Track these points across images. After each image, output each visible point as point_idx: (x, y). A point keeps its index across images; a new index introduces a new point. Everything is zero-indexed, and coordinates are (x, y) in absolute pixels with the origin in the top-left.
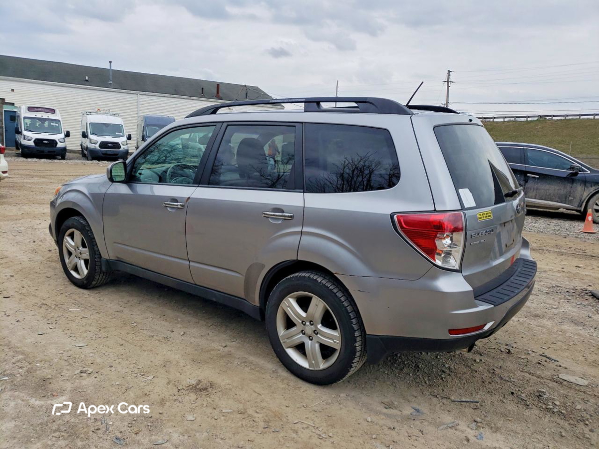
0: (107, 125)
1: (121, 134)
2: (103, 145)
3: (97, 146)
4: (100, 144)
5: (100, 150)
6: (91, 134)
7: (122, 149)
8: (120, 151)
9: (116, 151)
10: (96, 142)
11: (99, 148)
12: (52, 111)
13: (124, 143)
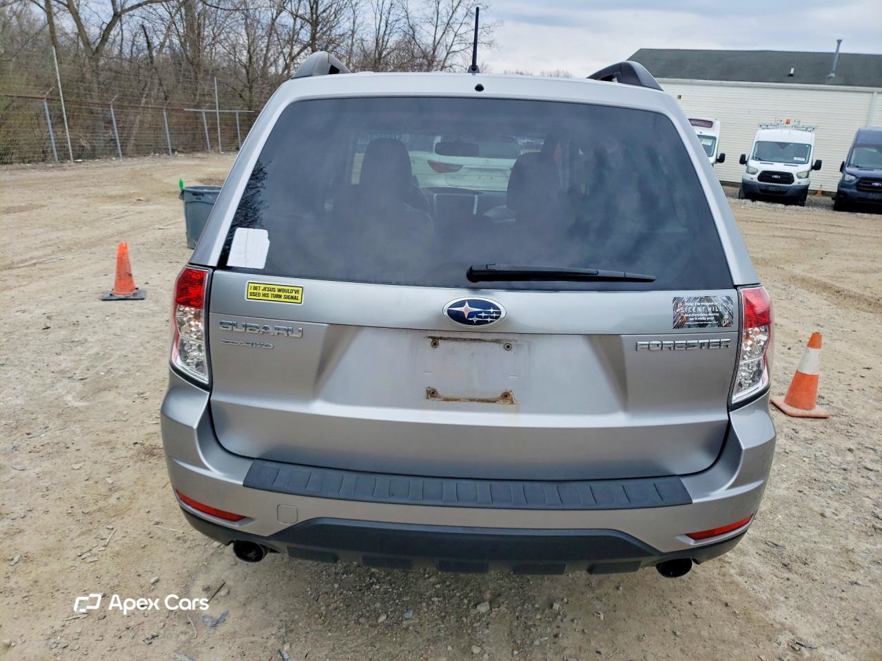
0: (783, 146)
1: (803, 160)
2: (765, 176)
3: (755, 178)
4: (761, 174)
5: (759, 185)
6: (753, 158)
7: (795, 183)
8: (789, 188)
9: (785, 187)
10: (755, 171)
11: (757, 181)
12: (709, 124)
13: (801, 175)
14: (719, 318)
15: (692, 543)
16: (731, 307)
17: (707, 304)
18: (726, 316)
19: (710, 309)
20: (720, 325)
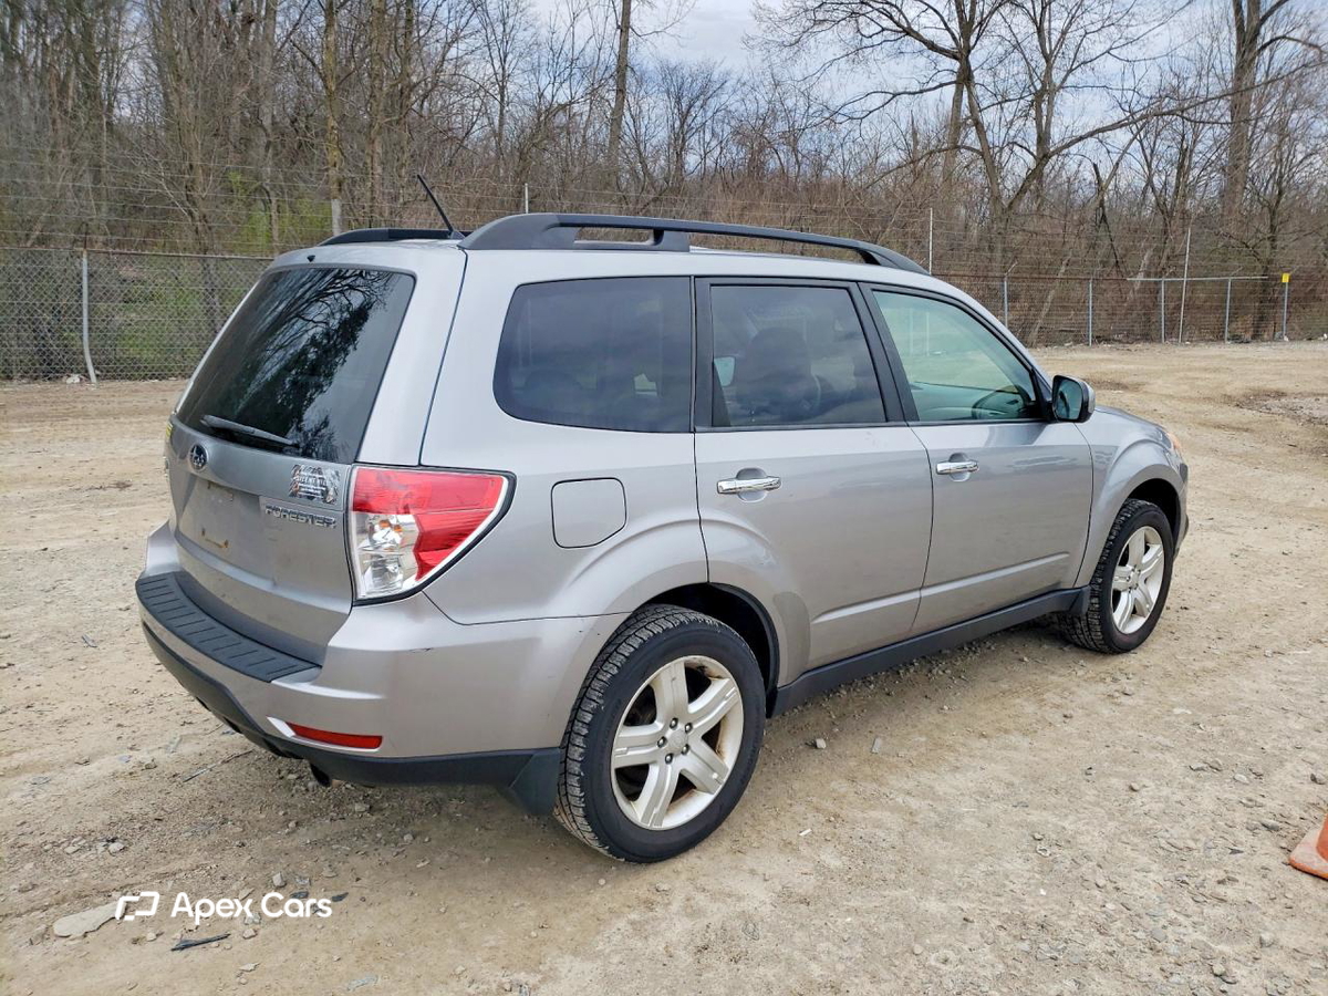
14: (325, 493)
15: (288, 733)
16: (337, 482)
17: (318, 476)
18: (331, 493)
19: (318, 481)
20: (325, 501)
